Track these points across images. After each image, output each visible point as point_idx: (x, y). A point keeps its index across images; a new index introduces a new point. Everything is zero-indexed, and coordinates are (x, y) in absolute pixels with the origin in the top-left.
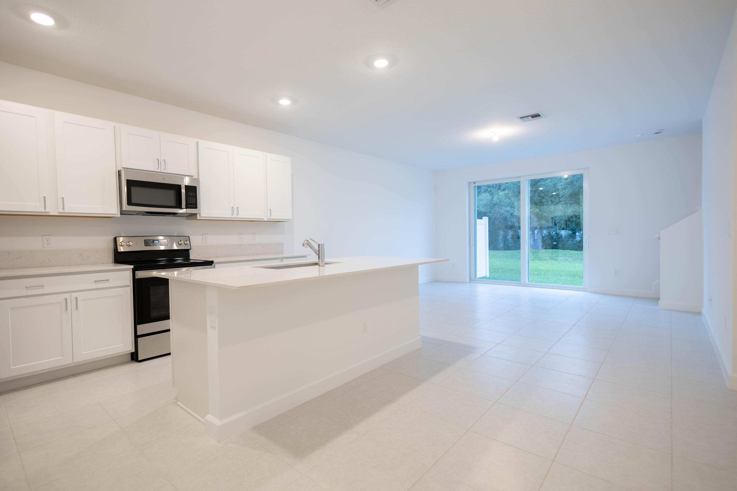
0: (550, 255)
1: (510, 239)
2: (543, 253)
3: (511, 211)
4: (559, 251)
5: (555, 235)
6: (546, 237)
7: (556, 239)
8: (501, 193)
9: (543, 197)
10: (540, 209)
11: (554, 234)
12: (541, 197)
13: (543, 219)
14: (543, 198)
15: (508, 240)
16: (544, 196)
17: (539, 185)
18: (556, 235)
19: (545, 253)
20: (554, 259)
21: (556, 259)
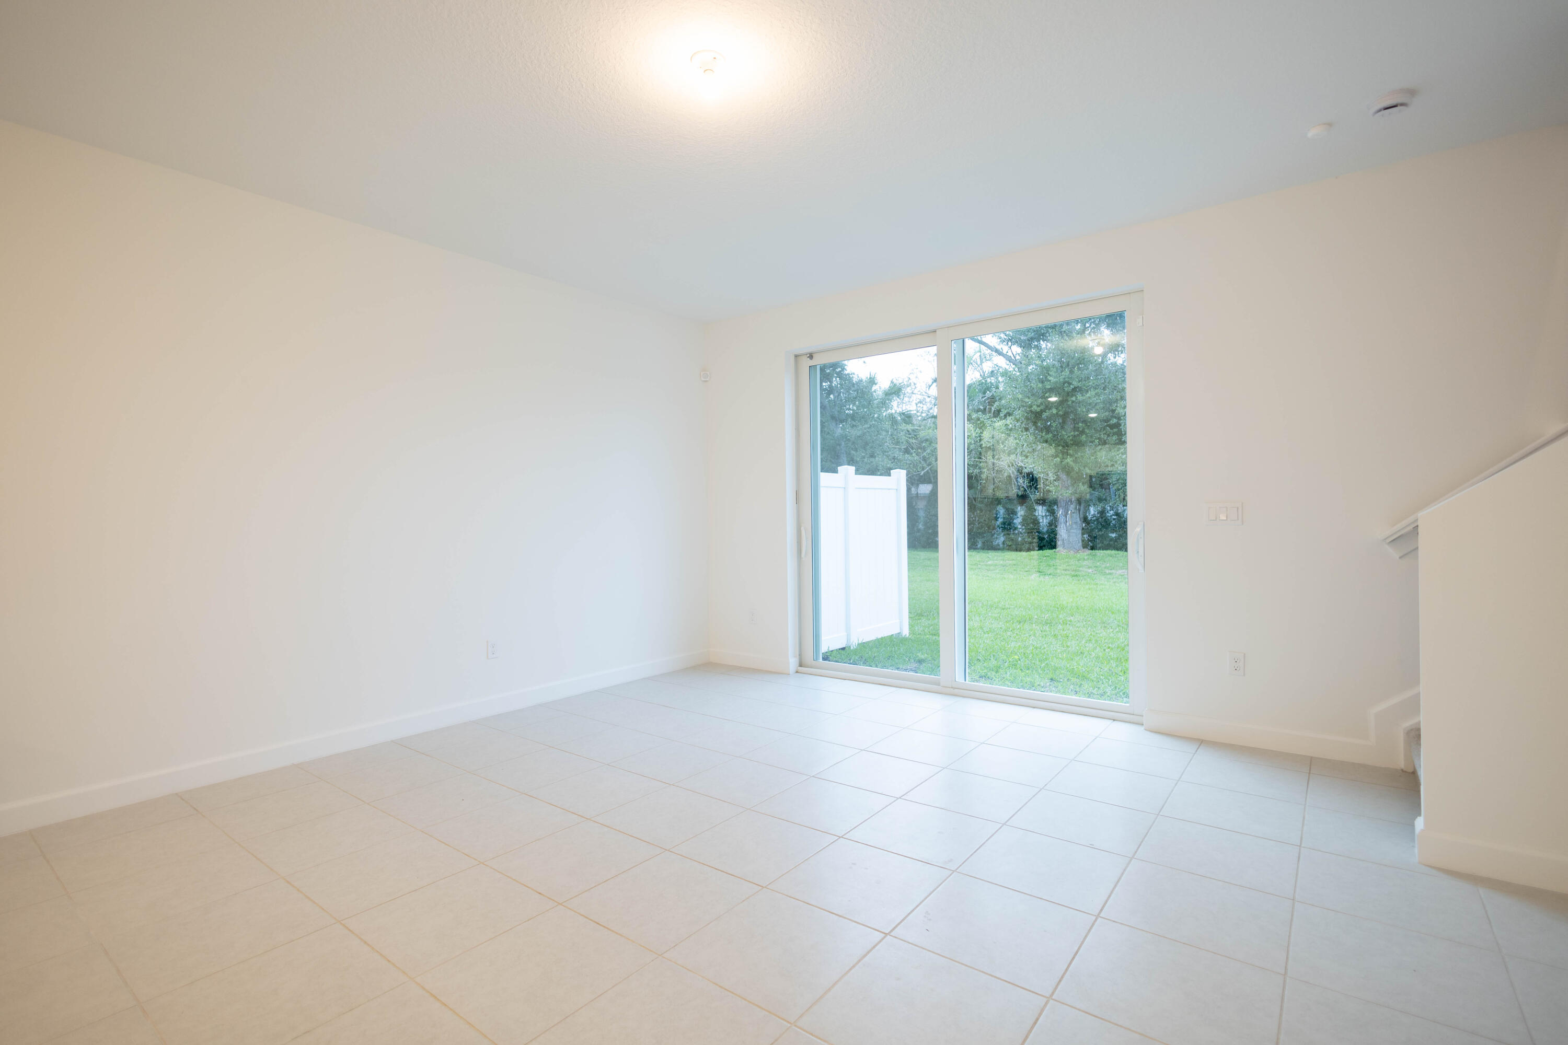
0: (1098, 564)
1: (1019, 527)
2: (1084, 559)
3: (1019, 463)
4: (1118, 554)
5: (1113, 517)
6: (1094, 521)
7: (1115, 525)
8: (999, 424)
9: (1081, 429)
10: (1076, 458)
11: (1111, 516)
12: (1078, 431)
13: (1082, 480)
14: (1083, 432)
15: (1016, 528)
16: (1084, 429)
17: (1073, 402)
18: (1115, 517)
19: (1088, 559)
20: (1105, 574)
21: (1110, 574)
